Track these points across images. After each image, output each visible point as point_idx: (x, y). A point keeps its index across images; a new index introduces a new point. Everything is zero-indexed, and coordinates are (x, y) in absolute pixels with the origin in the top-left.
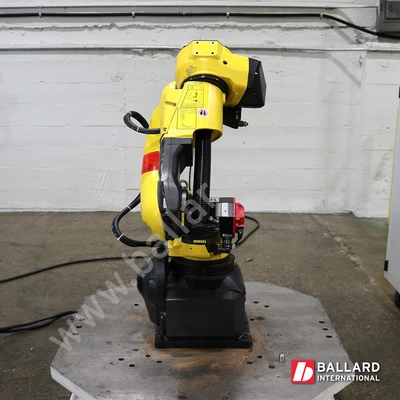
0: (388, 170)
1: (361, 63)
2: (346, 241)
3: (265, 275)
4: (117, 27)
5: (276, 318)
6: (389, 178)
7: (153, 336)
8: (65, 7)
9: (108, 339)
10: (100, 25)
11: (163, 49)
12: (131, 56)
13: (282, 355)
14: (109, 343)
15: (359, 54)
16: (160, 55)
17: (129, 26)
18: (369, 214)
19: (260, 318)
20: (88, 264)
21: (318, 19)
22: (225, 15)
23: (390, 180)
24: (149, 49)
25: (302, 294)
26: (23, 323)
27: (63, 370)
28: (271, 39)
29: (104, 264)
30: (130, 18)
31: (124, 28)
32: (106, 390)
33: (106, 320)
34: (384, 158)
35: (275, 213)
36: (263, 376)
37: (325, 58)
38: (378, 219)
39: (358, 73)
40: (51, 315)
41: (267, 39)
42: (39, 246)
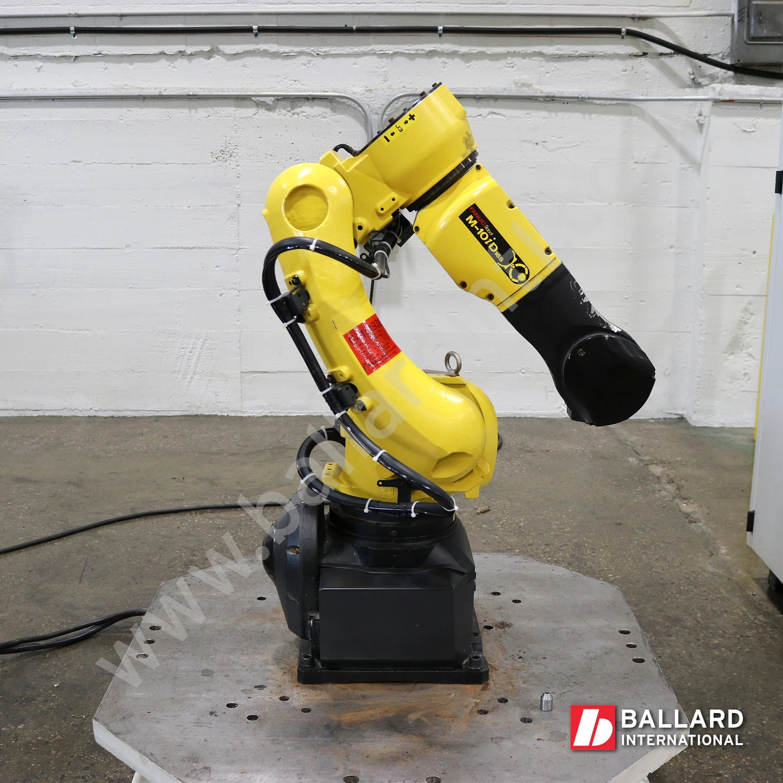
0: (753, 334)
1: (701, 126)
2: (672, 473)
3: (514, 539)
4: (224, 55)
5: (534, 624)
6: (756, 350)
7: (294, 661)
8: (122, 16)
9: (205, 666)
10: (189, 50)
11: (314, 98)
12: (251, 111)
13: (546, 697)
14: (207, 673)
15: (697, 108)
16: (307, 109)
17: (247, 53)
18: (716, 421)
19: (503, 625)
20: (166, 519)
21: (616, 38)
22: (434, 30)
23: (757, 354)
24: (285, 98)
25: (585, 578)
26: (40, 634)
27: (118, 726)
28: (525, 78)
29: (198, 518)
30: (250, 36)
31: (236, 55)
32: (201, 765)
33: (203, 628)
34: (746, 310)
35: (532, 419)
36: (509, 738)
37: (630, 114)
38: (734, 431)
39: (695, 145)
40: (94, 619)
41: (517, 77)
42: (69, 483)
